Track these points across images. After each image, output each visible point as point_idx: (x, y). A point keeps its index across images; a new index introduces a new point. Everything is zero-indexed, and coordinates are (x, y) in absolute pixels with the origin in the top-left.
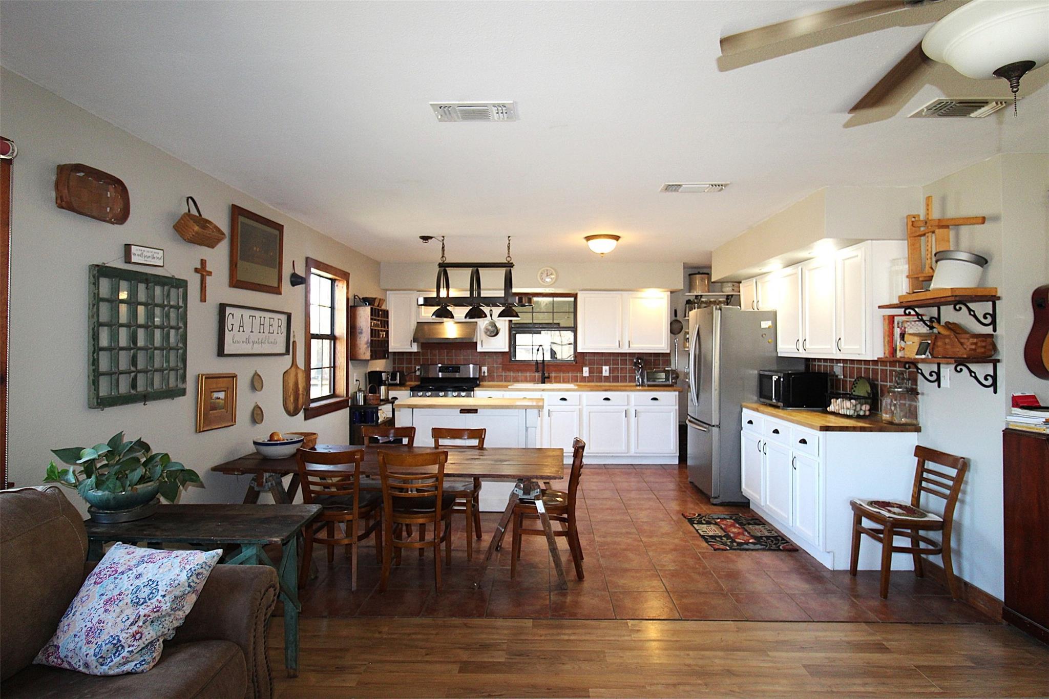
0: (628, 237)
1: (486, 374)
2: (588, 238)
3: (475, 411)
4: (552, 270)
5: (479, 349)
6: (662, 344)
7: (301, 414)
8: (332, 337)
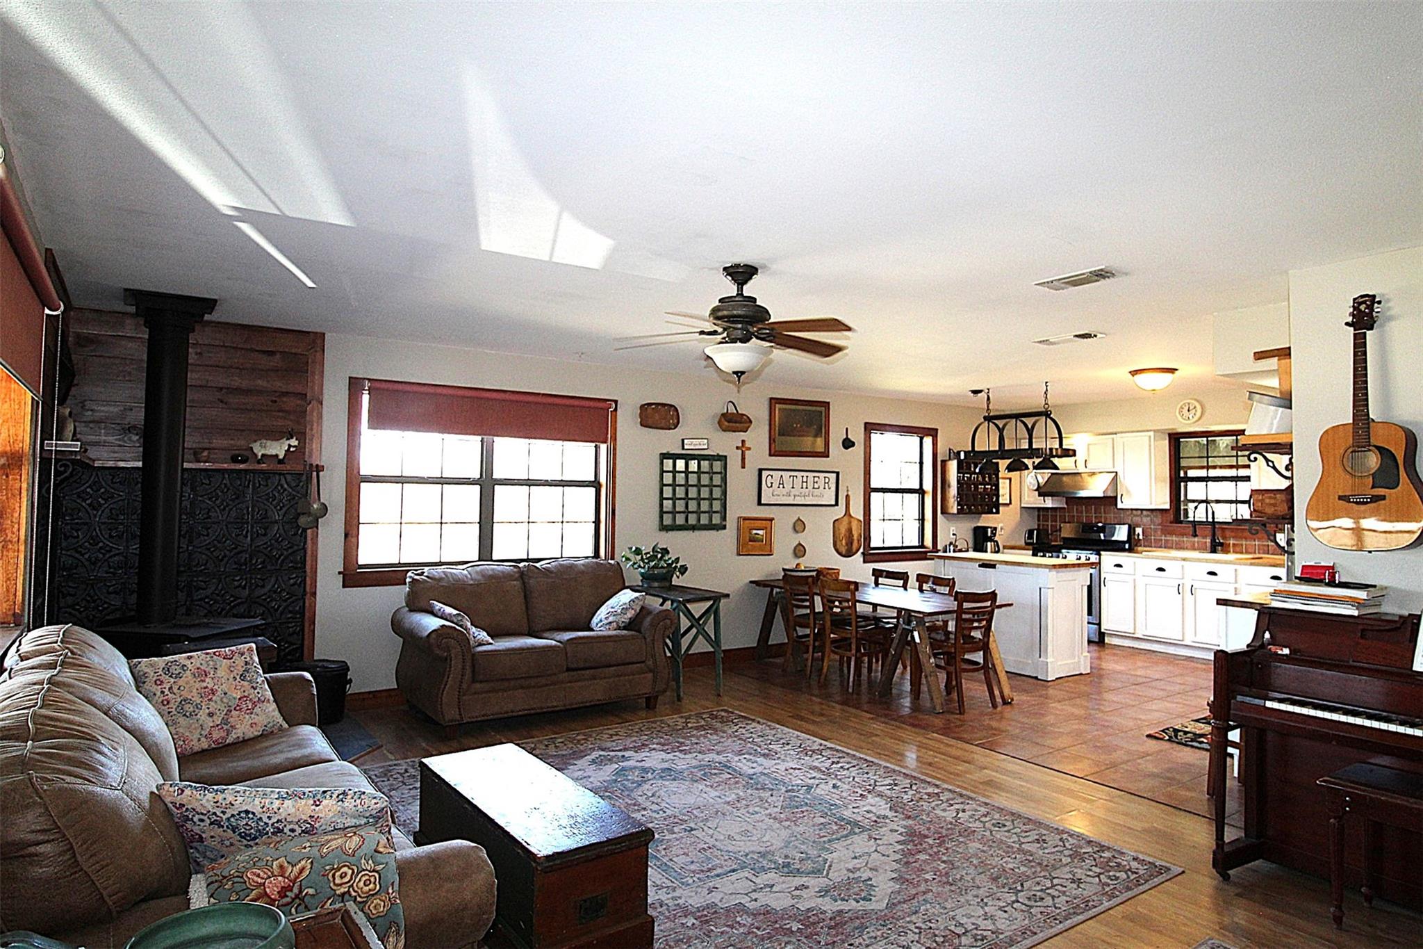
0: (1188, 370)
1: (1141, 537)
2: (1134, 373)
3: (993, 566)
4: (1193, 401)
5: (1120, 506)
7: (858, 557)
8: (921, 491)
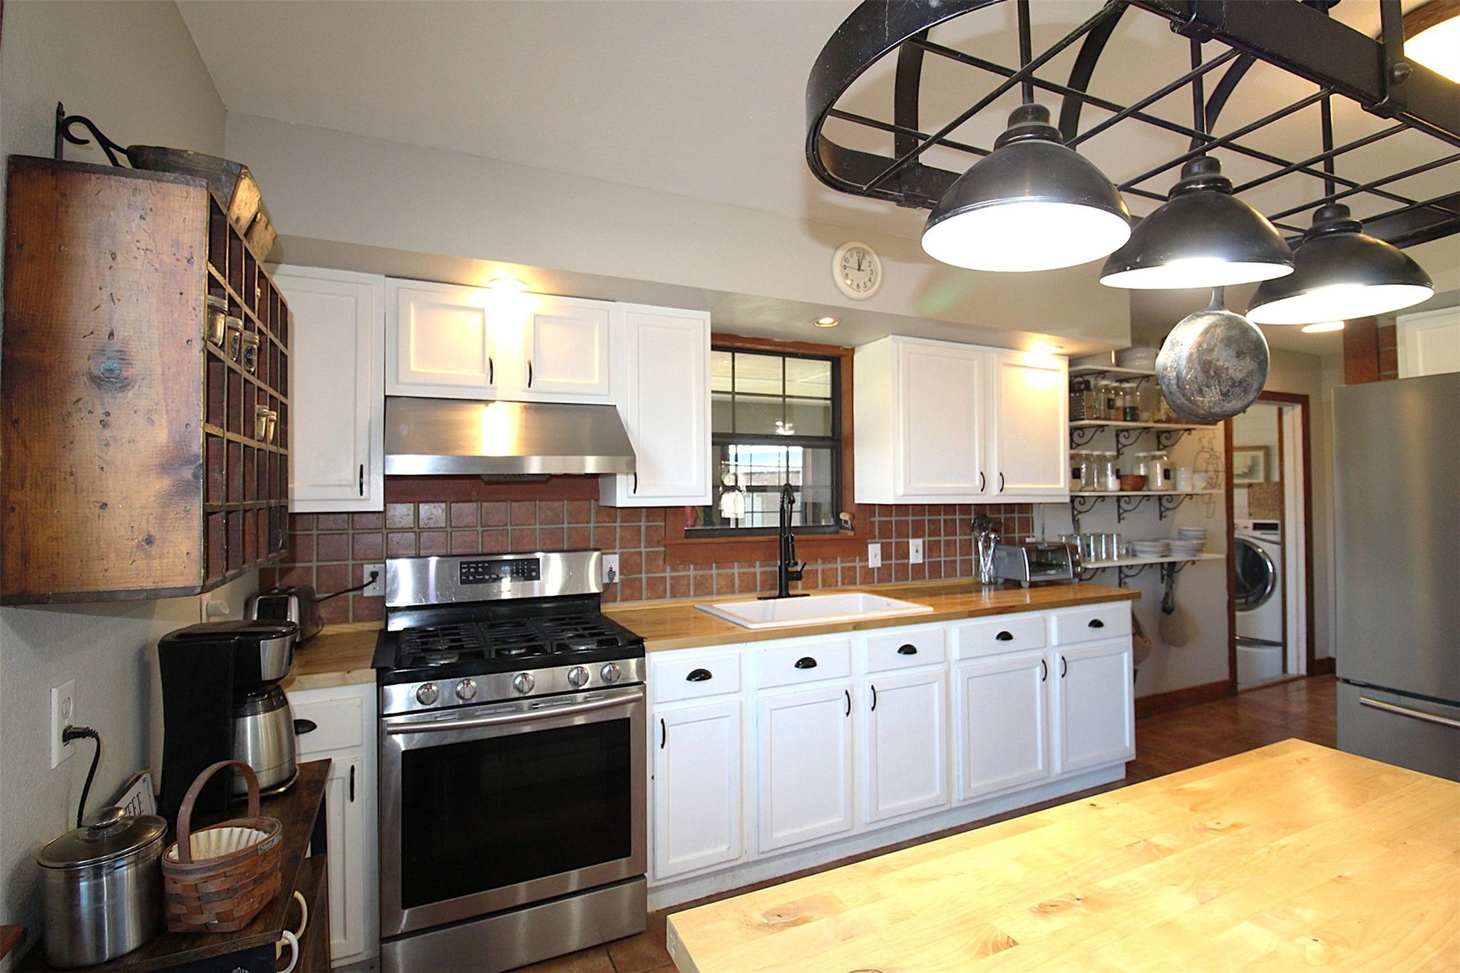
1: (616, 579)
6: (1058, 482)
